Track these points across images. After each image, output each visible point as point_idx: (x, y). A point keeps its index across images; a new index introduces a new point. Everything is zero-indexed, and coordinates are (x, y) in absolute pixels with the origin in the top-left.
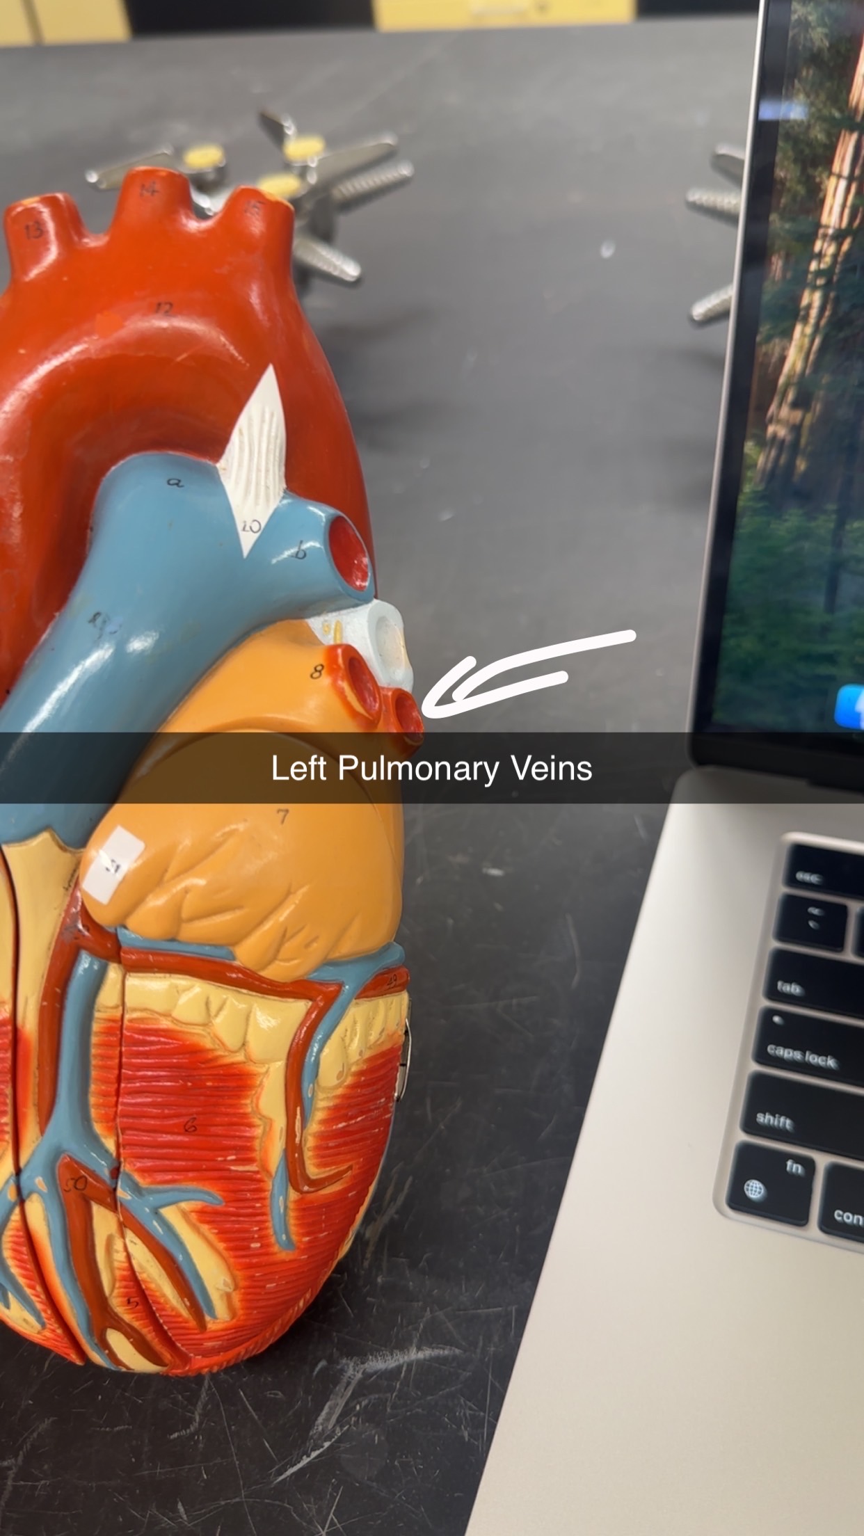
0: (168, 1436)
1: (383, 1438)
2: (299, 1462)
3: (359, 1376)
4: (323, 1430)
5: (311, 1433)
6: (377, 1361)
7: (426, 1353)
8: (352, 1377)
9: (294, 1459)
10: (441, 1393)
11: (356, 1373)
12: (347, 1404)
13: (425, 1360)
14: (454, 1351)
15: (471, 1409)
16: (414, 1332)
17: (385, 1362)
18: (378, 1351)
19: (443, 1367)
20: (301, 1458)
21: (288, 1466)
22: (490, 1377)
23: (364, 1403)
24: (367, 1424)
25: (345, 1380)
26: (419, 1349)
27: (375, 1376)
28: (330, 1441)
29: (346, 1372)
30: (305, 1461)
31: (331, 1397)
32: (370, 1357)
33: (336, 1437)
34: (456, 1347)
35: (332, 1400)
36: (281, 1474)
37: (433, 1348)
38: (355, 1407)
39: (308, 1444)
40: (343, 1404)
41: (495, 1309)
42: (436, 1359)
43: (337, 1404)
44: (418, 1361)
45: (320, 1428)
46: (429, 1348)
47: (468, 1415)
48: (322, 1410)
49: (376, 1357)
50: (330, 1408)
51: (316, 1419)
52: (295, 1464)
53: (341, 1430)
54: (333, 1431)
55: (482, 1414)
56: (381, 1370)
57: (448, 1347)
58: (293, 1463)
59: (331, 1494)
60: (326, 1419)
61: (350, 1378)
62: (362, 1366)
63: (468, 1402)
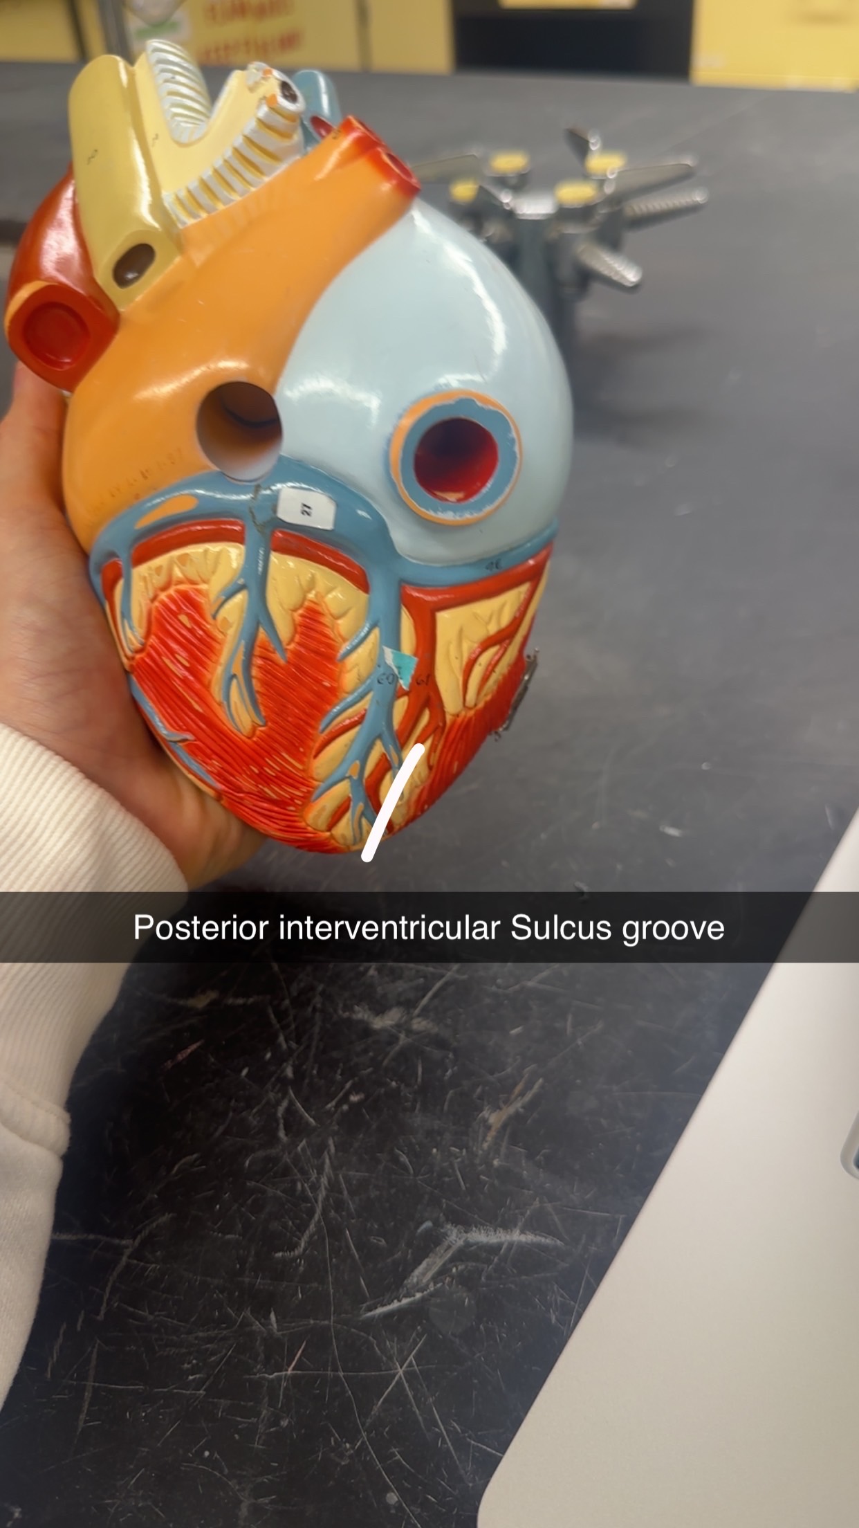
0: (273, 1253)
1: (473, 1302)
2: (389, 1304)
3: (461, 1243)
4: (418, 1283)
5: (405, 1282)
6: (480, 1234)
7: (528, 1238)
8: (454, 1242)
9: (385, 1301)
10: (536, 1276)
11: (458, 1240)
12: (444, 1265)
13: (527, 1243)
14: (555, 1241)
15: (562, 1296)
16: (520, 1216)
17: (487, 1236)
18: (483, 1225)
19: (543, 1254)
20: (392, 1301)
21: (379, 1305)
22: (587, 1272)
23: (460, 1268)
24: (460, 1286)
25: (446, 1243)
26: (522, 1232)
27: (475, 1247)
28: (423, 1292)
29: (448, 1236)
30: (395, 1305)
31: (430, 1255)
32: (474, 1229)
33: (428, 1291)
34: (558, 1239)
35: (430, 1258)
36: (371, 1311)
37: (536, 1235)
38: (451, 1270)
39: (401, 1290)
40: (441, 1264)
41: (602, 1214)
42: (539, 1246)
43: (435, 1263)
44: (520, 1243)
45: (415, 1280)
46: (532, 1233)
47: (558, 1301)
48: (420, 1263)
49: (479, 1230)
50: (428, 1265)
51: (412, 1271)
52: (385, 1305)
53: (435, 1285)
54: (427, 1286)
55: (572, 1303)
56: (482, 1242)
57: (551, 1237)
58: (384, 1303)
59: (414, 1340)
60: (423, 1273)
61: (451, 1242)
62: (465, 1234)
63: (560, 1290)
